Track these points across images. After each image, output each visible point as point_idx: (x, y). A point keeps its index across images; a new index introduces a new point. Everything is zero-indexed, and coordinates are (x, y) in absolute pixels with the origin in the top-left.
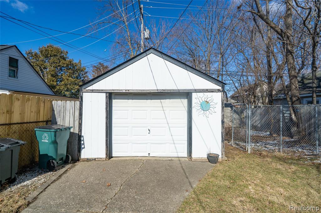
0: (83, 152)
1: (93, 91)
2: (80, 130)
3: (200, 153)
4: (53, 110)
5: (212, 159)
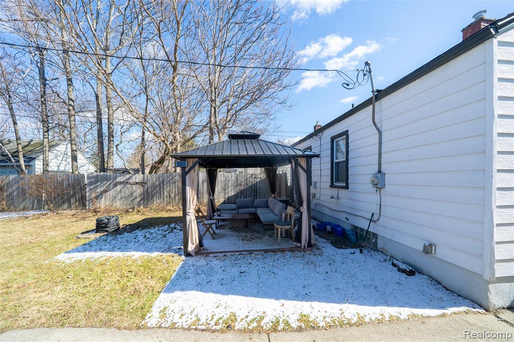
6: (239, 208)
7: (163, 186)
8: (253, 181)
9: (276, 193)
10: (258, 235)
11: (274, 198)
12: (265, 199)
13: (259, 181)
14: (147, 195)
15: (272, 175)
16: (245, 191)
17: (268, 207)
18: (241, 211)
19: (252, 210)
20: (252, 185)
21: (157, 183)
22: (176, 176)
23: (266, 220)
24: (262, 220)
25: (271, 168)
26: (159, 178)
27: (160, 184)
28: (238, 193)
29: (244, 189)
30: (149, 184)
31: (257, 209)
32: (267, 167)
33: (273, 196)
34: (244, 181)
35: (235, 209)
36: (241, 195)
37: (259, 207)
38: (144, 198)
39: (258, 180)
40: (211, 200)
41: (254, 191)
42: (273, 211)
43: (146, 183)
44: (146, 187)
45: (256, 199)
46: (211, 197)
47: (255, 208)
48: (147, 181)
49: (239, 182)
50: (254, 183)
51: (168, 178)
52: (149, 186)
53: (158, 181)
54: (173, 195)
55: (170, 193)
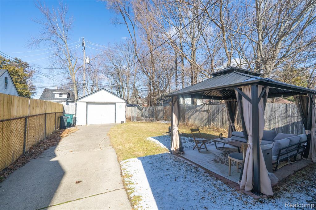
0: (76, 123)
1: (81, 102)
2: (76, 116)
3: (119, 121)
4: (64, 109)
5: (122, 122)
7: (219, 114)
14: (210, 119)
26: (216, 108)
27: (217, 112)
30: (211, 111)
38: (208, 120)
43: (209, 111)
48: (210, 109)
52: (211, 113)
53: (216, 110)
54: (224, 121)
55: (222, 118)
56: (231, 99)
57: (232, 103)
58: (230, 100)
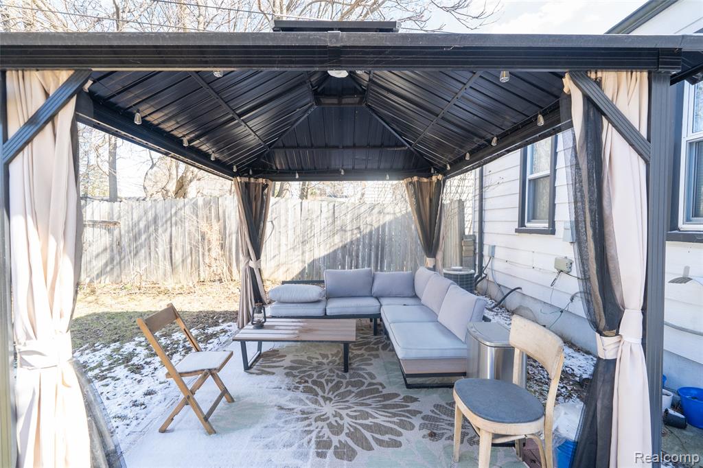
6: (330, 296)
7: (156, 230)
8: (374, 221)
9: (439, 255)
10: (381, 419)
11: (434, 269)
12: (406, 272)
13: (390, 223)
14: (120, 253)
15: (427, 200)
16: (355, 247)
17: (415, 296)
18: (335, 307)
19: (367, 305)
20: (371, 232)
21: (142, 225)
22: (184, 206)
23: (413, 354)
24: (400, 354)
25: (425, 180)
26: (146, 213)
27: (147, 227)
28: (335, 252)
29: (351, 242)
30: (124, 226)
31: (384, 301)
32: (415, 178)
33: (430, 262)
34: (352, 221)
35: (318, 302)
36: (344, 257)
37: (389, 296)
38: (112, 259)
39: (388, 218)
40: (252, 270)
41: (377, 247)
42: (433, 317)
43: (115, 224)
44: (116, 232)
45: (382, 270)
46: (252, 264)
47: (377, 298)
48: (119, 218)
49: (338, 223)
50: (376, 225)
51: (166, 213)
52: (123, 232)
53: (144, 219)
54: (178, 256)
55: (171, 248)
56: (250, 177)
57: (252, 188)
58: (247, 179)
